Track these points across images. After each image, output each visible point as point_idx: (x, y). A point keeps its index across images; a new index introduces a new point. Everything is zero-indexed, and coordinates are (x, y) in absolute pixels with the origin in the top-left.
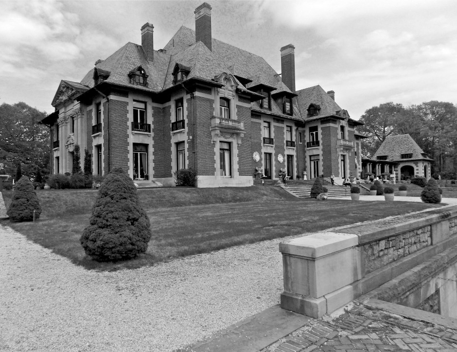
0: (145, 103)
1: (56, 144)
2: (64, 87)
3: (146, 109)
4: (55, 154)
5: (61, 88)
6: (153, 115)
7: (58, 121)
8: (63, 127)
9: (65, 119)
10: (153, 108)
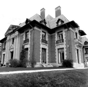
0: (45, 33)
1: (4, 49)
2: (11, 28)
3: (45, 35)
4: (3, 53)
5: (10, 28)
6: (48, 38)
7: (7, 40)
8: (9, 43)
9: (10, 39)
10: (48, 35)
